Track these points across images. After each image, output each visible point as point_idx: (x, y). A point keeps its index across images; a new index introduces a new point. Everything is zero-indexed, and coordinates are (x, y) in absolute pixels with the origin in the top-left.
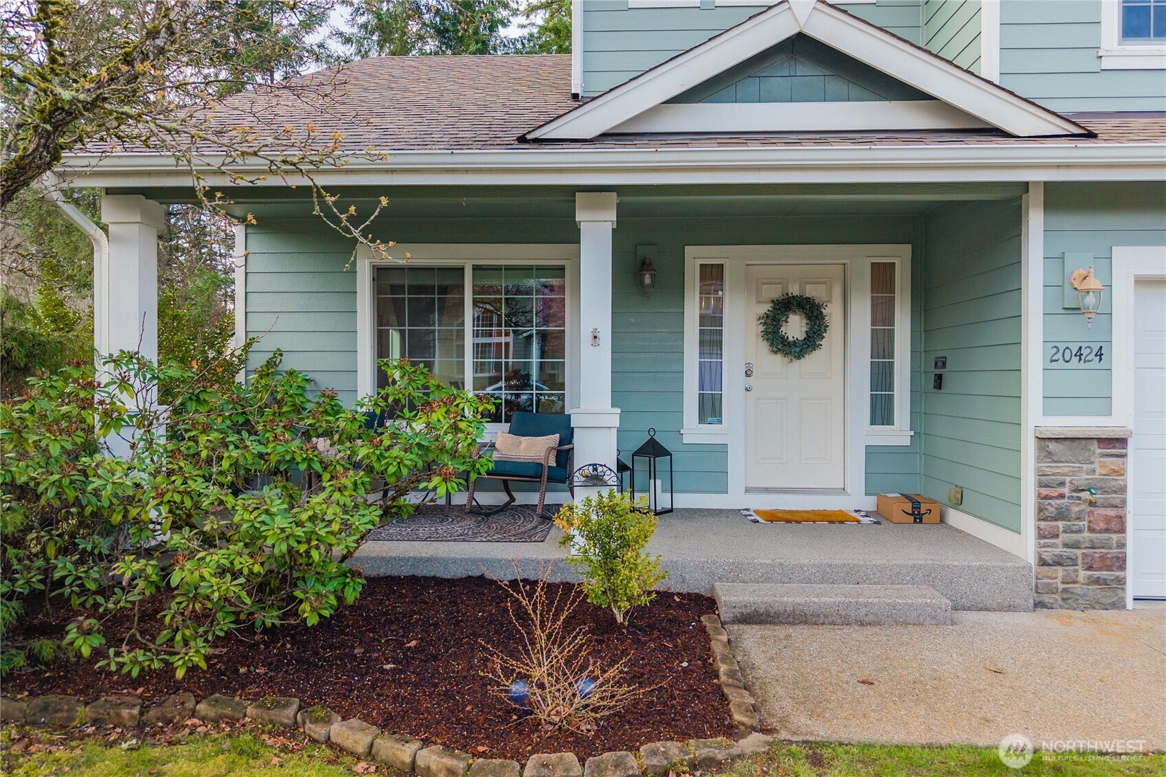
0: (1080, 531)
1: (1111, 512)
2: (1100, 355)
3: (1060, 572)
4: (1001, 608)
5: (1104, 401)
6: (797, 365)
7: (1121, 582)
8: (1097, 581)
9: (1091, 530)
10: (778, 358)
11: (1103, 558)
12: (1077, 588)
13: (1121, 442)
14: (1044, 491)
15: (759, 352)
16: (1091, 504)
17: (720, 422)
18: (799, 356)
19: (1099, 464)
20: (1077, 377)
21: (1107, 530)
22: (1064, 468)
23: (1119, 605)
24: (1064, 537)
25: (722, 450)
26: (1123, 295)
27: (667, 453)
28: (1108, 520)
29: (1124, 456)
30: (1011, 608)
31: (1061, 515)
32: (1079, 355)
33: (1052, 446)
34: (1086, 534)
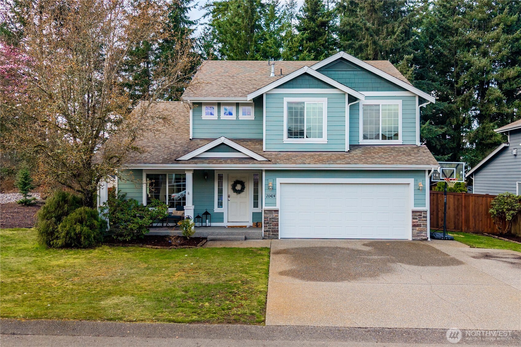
0: (271, 226)
1: (276, 223)
2: (274, 196)
3: (268, 233)
4: (256, 239)
5: (275, 204)
6: (239, 195)
7: (278, 235)
8: (273, 234)
9: (273, 226)
10: (235, 194)
11: (274, 230)
12: (270, 236)
13: (278, 211)
14: (265, 219)
15: (231, 192)
16: (273, 221)
17: (222, 207)
18: (239, 193)
19: (274, 215)
20: (270, 200)
21: (275, 226)
22: (268, 215)
23: (277, 238)
24: (268, 227)
25: (223, 213)
26: (278, 186)
27: (210, 214)
28: (275, 224)
29: (278, 213)
30: (258, 239)
31: (268, 223)
32: (271, 196)
33: (266, 212)
34: (272, 227)
